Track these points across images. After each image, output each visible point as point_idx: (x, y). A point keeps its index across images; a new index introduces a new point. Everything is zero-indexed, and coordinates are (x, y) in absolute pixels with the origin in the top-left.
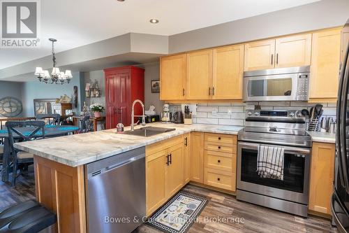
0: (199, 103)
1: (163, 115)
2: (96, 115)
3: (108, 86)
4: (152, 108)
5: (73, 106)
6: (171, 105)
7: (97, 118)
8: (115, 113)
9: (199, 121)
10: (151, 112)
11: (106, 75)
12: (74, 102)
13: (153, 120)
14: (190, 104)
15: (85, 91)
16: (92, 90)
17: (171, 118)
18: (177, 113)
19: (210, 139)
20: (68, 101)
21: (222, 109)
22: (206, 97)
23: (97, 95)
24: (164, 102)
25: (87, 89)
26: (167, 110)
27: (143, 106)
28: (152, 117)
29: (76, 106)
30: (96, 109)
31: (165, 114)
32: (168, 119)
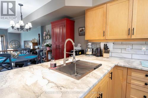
0: (115, 41)
1: (87, 50)
2: (48, 49)
3: (53, 32)
4: (79, 45)
5: (38, 44)
6: (93, 44)
7: (48, 51)
8: (57, 48)
9: (113, 55)
10: (78, 48)
11: (52, 26)
12: (38, 42)
13: (80, 53)
14: (108, 42)
15: (43, 36)
16: (46, 35)
17: (92, 53)
18: (97, 49)
19: (134, 74)
20: (36, 41)
21: (135, 47)
22: (125, 37)
23: (49, 38)
24: (88, 41)
25: (44, 35)
26: (90, 47)
27: (73, 44)
28: (79, 51)
29: (39, 44)
30: (47, 46)
31: (89, 50)
32: (91, 53)
